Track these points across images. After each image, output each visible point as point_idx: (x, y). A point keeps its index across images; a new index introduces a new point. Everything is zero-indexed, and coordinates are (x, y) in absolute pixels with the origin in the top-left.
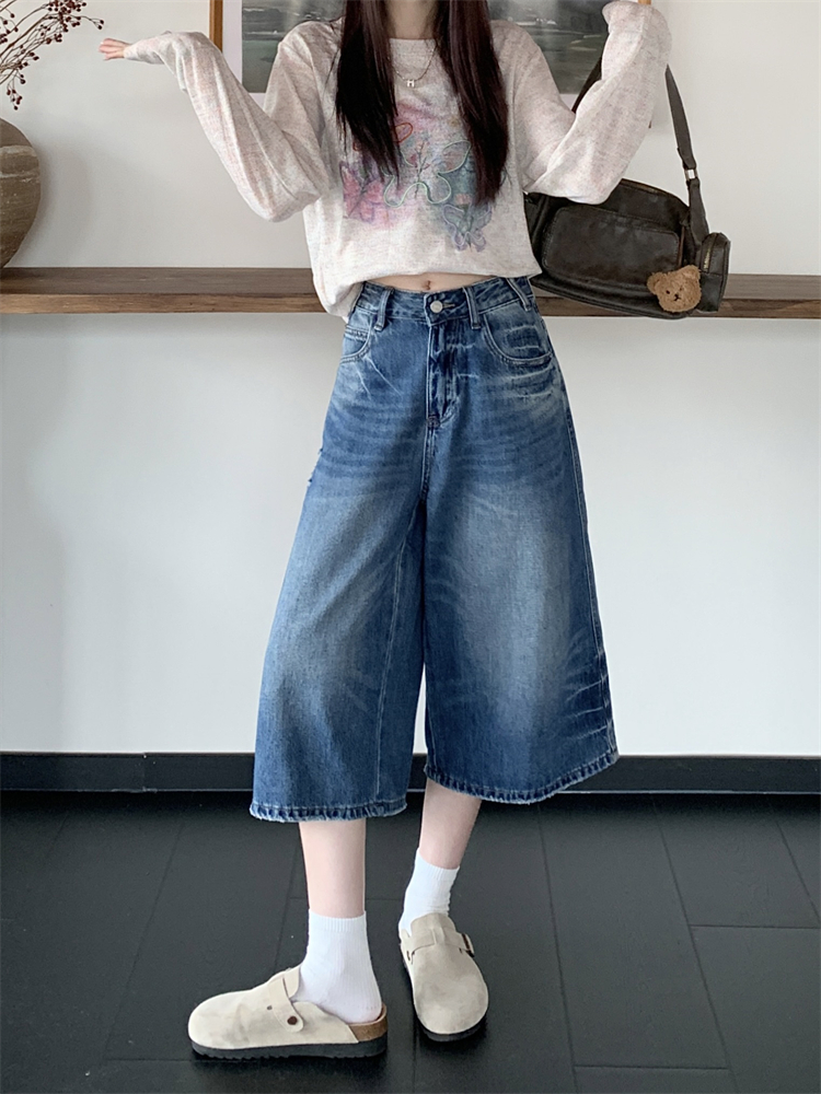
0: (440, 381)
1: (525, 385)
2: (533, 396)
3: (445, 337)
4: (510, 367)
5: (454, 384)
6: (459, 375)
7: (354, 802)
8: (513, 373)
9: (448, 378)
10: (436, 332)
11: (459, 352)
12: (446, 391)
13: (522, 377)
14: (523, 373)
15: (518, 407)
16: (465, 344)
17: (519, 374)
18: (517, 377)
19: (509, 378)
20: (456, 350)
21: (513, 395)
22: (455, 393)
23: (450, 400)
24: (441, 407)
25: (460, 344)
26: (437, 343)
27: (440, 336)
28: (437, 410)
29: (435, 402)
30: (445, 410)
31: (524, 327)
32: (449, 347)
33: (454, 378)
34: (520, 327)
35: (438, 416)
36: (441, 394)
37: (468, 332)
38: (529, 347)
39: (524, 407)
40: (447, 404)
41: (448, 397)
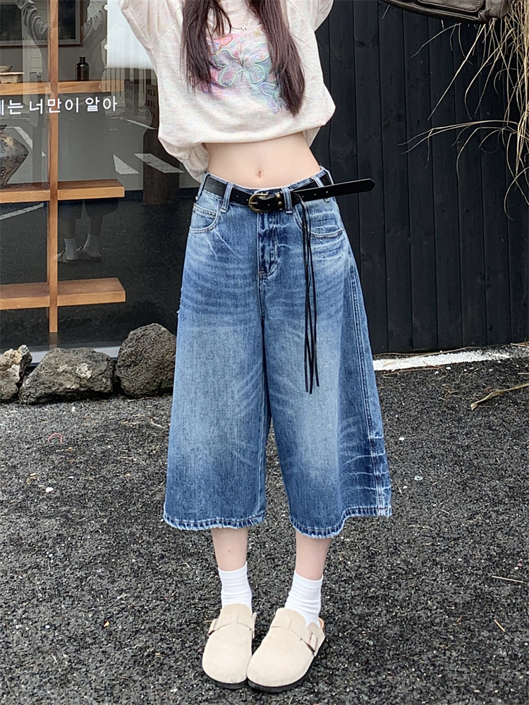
0: (267, 248)
1: (323, 251)
2: (329, 259)
3: (268, 220)
5: (276, 250)
6: (279, 245)
7: (242, 517)
8: (316, 243)
9: (271, 246)
10: (263, 216)
11: (279, 230)
12: (271, 255)
13: (321, 246)
14: (322, 243)
15: (318, 267)
16: (282, 225)
17: (319, 243)
18: (318, 246)
20: (276, 228)
21: (315, 258)
22: (276, 257)
23: (273, 261)
24: (267, 266)
25: (279, 225)
26: (263, 223)
27: (266, 219)
28: (265, 268)
29: (264, 262)
30: (270, 268)
31: (324, 213)
32: (271, 226)
33: (276, 247)
34: (320, 214)
35: (265, 271)
36: (267, 258)
37: (284, 216)
38: (326, 226)
39: (322, 266)
40: (271, 263)
41: (272, 259)
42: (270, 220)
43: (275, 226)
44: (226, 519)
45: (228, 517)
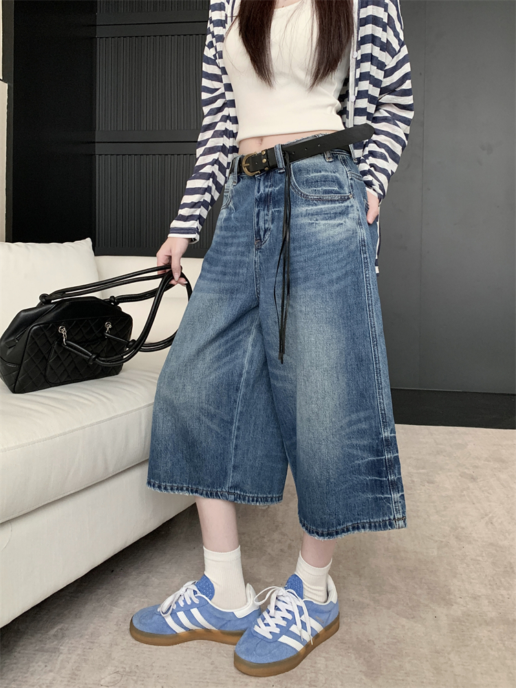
1: (316, 214)
2: (323, 222)
3: (264, 183)
4: (306, 200)
5: (270, 216)
6: (273, 210)
8: (309, 205)
13: (315, 207)
15: (309, 230)
17: (313, 205)
18: (311, 208)
19: (304, 209)
20: (271, 192)
21: (306, 221)
22: (270, 223)
23: (267, 228)
24: (262, 233)
25: (273, 188)
26: (259, 188)
27: (261, 183)
30: (264, 235)
31: (323, 173)
32: (267, 190)
33: (270, 212)
39: (314, 230)
44: (193, 487)
45: (195, 484)
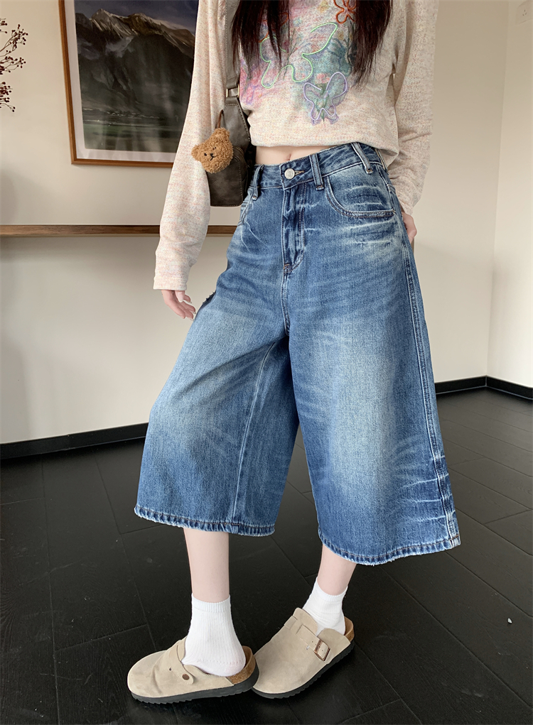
0: (291, 234)
1: (364, 233)
2: (370, 242)
3: (295, 199)
4: (349, 218)
5: (302, 236)
6: (306, 230)
8: (353, 224)
9: (297, 232)
10: (289, 195)
11: (306, 210)
12: (296, 243)
13: (360, 226)
14: (361, 223)
15: (355, 252)
16: (311, 204)
17: (357, 224)
18: (356, 227)
19: (348, 228)
20: (304, 209)
21: (352, 242)
22: (303, 244)
23: (299, 250)
25: (307, 204)
26: (288, 204)
27: (292, 198)
28: (290, 259)
29: (289, 252)
32: (298, 206)
33: (302, 232)
34: (361, 187)
35: (291, 263)
36: (291, 246)
37: (314, 193)
38: (368, 203)
39: (361, 252)
40: (297, 253)
41: (298, 248)
42: (297, 199)
43: (302, 206)
